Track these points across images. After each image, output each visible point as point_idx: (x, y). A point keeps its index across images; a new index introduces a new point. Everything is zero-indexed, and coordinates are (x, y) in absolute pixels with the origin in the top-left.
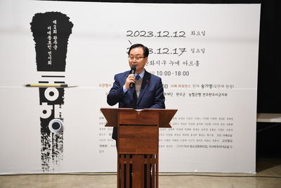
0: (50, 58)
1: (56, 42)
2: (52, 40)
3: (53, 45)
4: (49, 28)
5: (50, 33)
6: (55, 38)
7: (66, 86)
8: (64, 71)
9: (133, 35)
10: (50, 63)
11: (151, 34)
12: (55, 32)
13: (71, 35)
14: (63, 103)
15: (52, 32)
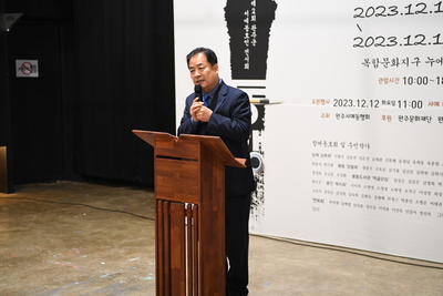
0: (247, 59)
1: (254, 35)
2: (250, 32)
3: (251, 39)
4: (247, 13)
5: (247, 21)
6: (254, 27)
7: (267, 102)
8: (264, 78)
9: (364, 14)
10: (247, 66)
11: (394, 10)
12: (254, 18)
13: (274, 23)
14: (263, 128)
15: (250, 18)
